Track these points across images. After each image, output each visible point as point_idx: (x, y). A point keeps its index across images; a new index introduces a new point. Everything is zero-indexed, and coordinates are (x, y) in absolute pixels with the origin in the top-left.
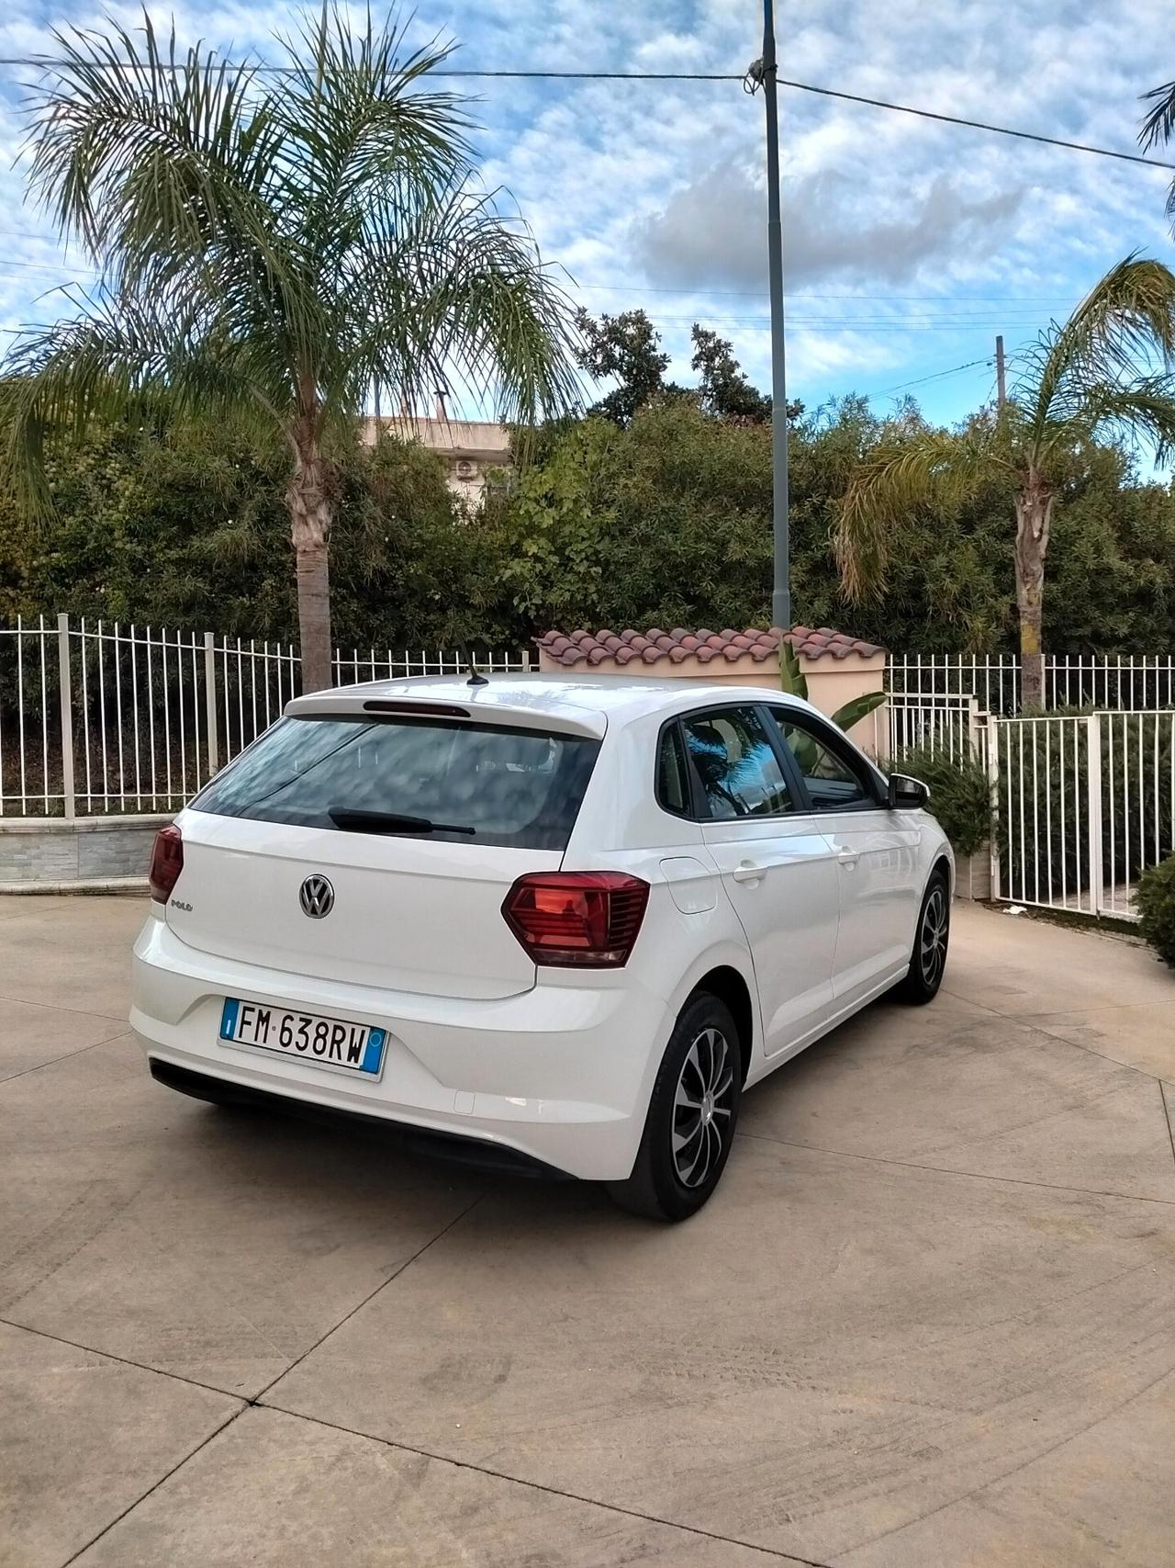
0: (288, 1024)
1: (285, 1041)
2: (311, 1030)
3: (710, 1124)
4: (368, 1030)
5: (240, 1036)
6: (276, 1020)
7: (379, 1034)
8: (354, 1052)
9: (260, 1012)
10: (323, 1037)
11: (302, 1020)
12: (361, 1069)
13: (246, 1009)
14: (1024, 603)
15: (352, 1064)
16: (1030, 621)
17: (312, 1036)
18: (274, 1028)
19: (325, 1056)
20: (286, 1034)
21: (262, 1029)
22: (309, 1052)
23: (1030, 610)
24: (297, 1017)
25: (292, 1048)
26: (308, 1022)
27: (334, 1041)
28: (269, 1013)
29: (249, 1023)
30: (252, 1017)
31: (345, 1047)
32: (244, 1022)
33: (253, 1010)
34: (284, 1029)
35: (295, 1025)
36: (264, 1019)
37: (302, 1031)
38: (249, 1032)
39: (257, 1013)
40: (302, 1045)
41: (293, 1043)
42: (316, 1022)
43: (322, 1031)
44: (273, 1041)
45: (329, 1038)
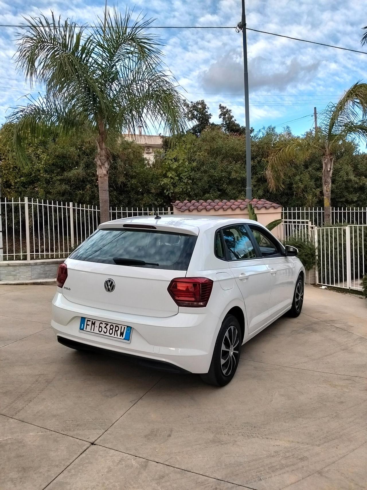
0: (101, 325)
1: (100, 330)
2: (108, 327)
3: (232, 356)
4: (126, 327)
5: (86, 329)
6: (97, 324)
7: (129, 328)
8: (122, 334)
9: (92, 321)
10: (112, 329)
11: (105, 324)
12: (124, 339)
13: (88, 321)
14: (325, 191)
15: (121, 337)
16: (327, 197)
17: (109, 329)
18: (97, 327)
19: (113, 335)
20: (100, 328)
21: (93, 327)
22: (108, 334)
23: (327, 193)
25: (102, 333)
26: (107, 325)
28: (95, 322)
29: (89, 325)
30: (90, 323)
31: (119, 332)
32: (87, 325)
33: (90, 321)
35: (103, 326)
36: (93, 324)
37: (105, 327)
38: (89, 328)
40: (105, 332)
41: (103, 331)
42: (110, 324)
43: (112, 327)
44: (96, 330)
45: (114, 330)
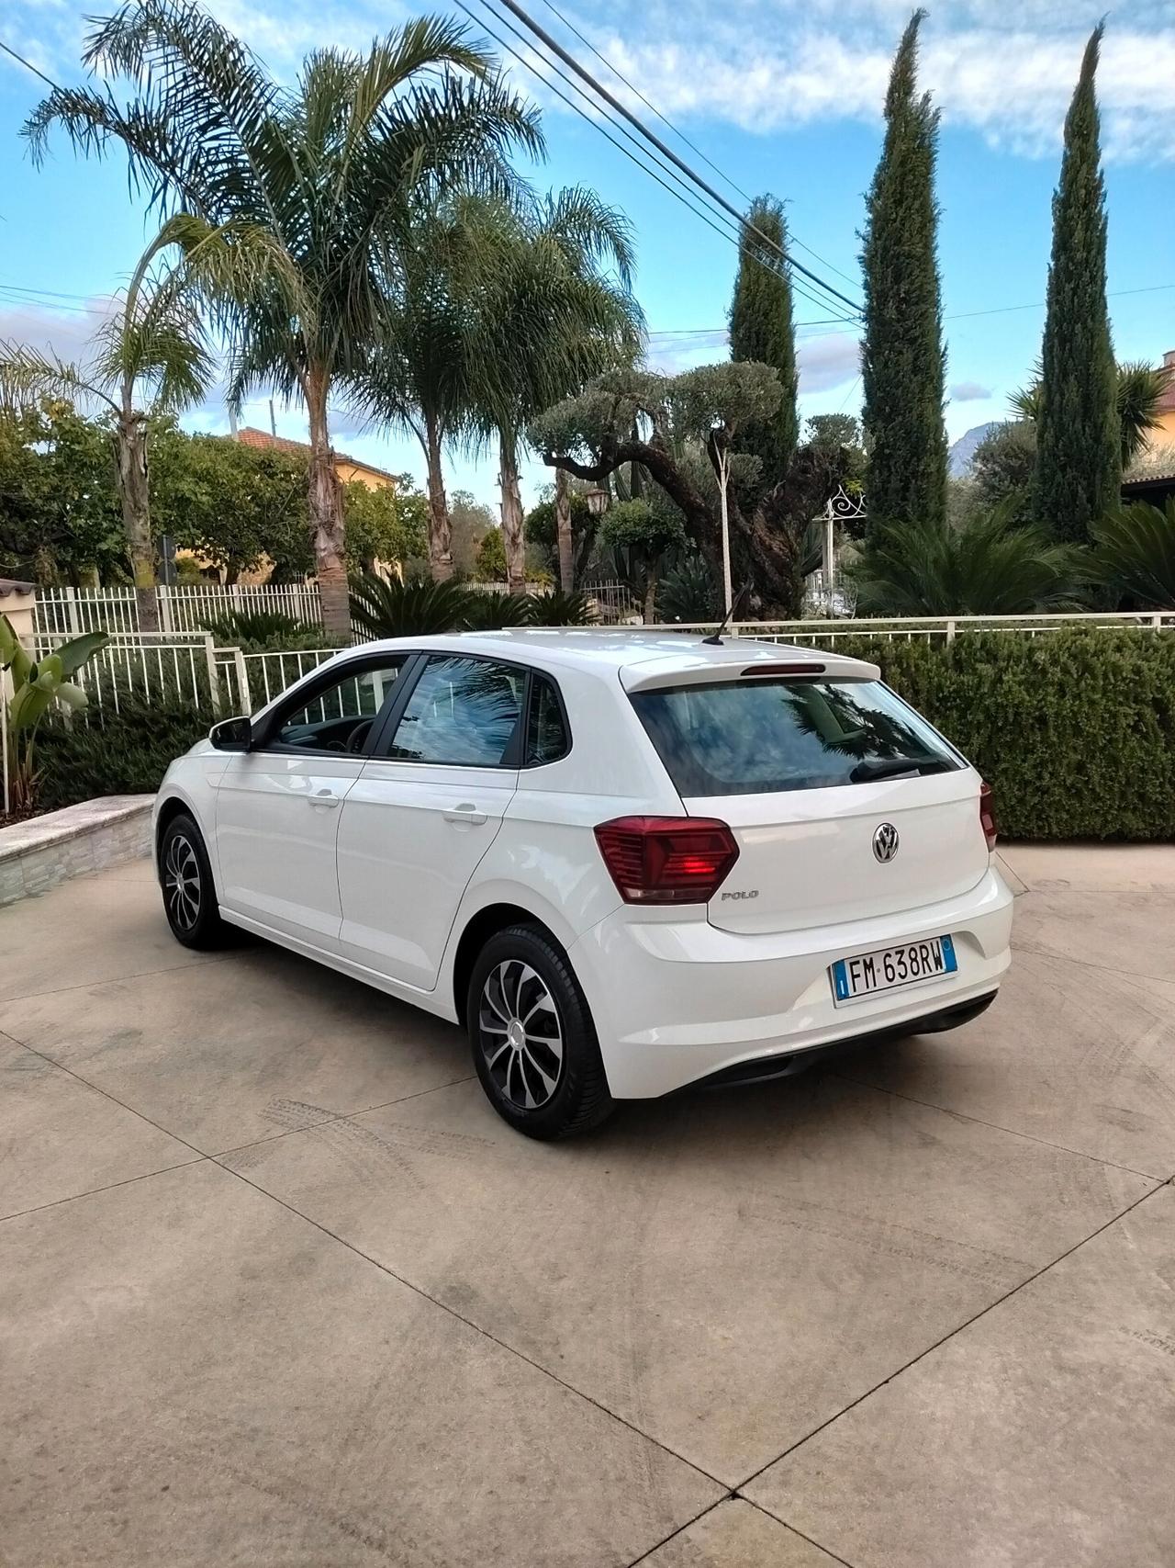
0: (889, 961)
1: (891, 977)
2: (906, 959)
4: (939, 940)
5: (855, 990)
6: (878, 964)
7: (946, 940)
8: (938, 961)
9: (865, 961)
10: (915, 960)
11: (897, 953)
12: (947, 971)
13: (852, 964)
14: (138, 538)
15: (940, 971)
16: (146, 556)
17: (908, 962)
18: (879, 970)
19: (921, 975)
20: (889, 970)
21: (870, 976)
22: (910, 977)
23: (144, 545)
24: (892, 953)
25: (898, 980)
26: (902, 952)
27: (923, 959)
28: (871, 959)
29: (858, 976)
30: (859, 969)
31: (931, 960)
32: (854, 977)
33: (858, 962)
34: (886, 967)
35: (893, 961)
36: (869, 966)
37: (900, 962)
38: (860, 982)
39: (862, 963)
40: (903, 974)
41: (897, 975)
42: (907, 950)
43: (913, 955)
44: (882, 981)
45: (919, 959)
